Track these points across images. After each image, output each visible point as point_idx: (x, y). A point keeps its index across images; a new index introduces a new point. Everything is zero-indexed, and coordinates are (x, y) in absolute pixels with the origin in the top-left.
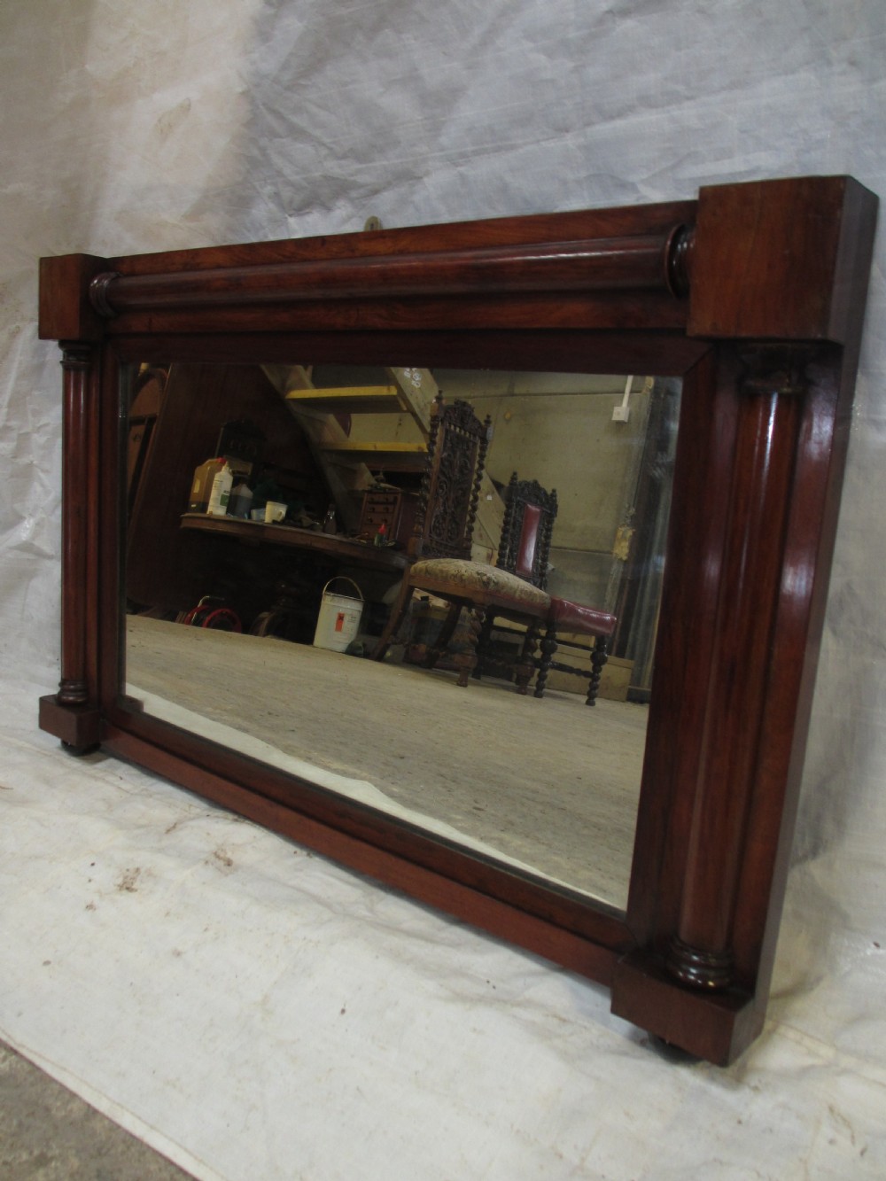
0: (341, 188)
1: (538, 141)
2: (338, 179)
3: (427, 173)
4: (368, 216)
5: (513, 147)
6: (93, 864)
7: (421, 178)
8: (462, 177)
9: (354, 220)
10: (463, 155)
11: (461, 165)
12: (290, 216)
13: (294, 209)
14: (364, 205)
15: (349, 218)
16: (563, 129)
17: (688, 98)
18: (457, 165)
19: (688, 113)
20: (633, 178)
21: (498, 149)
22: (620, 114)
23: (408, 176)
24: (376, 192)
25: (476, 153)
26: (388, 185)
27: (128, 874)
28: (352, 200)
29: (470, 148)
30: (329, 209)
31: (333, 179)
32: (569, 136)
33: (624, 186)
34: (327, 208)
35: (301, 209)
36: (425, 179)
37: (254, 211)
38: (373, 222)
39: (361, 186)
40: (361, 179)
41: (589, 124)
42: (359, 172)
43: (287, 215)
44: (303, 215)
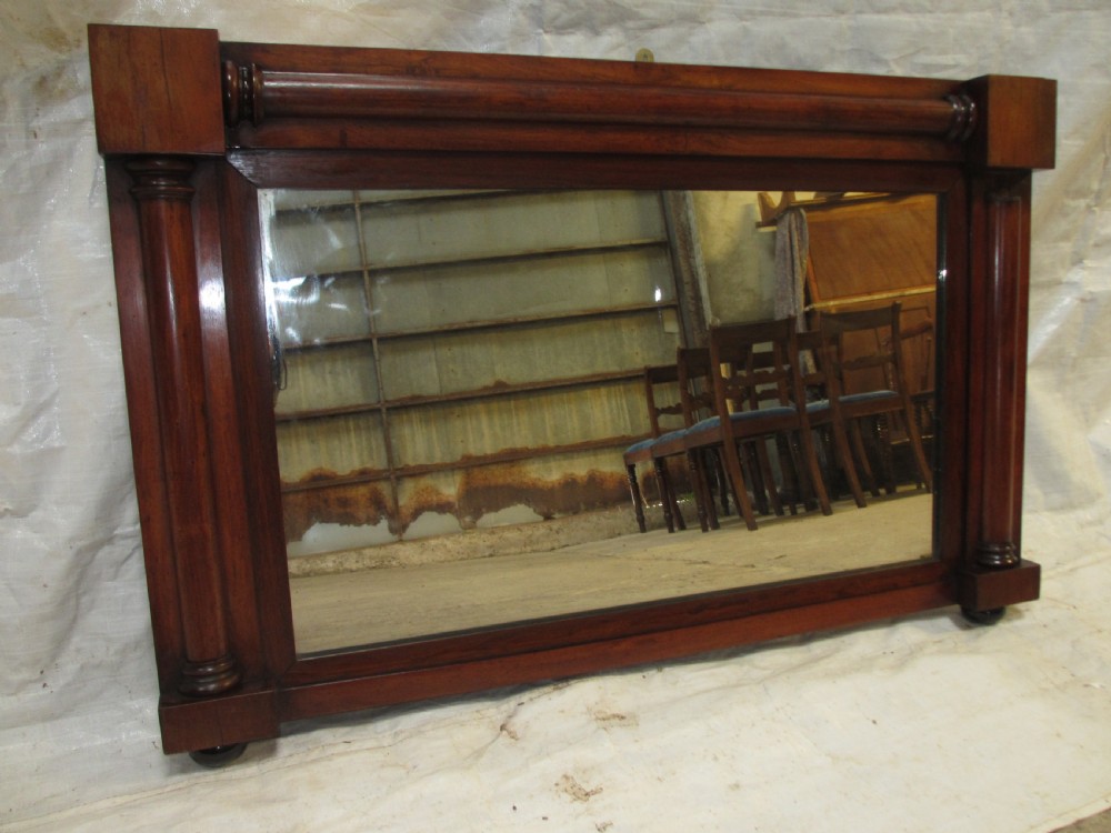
0: (621, 17)
1: (819, 16)
2: (623, 7)
3: (710, 20)
4: (638, 49)
5: (795, 16)
6: (514, 808)
7: (704, 23)
8: (746, 29)
9: (622, 49)
10: (751, 13)
11: (747, 20)
12: (546, 32)
13: (555, 27)
14: (637, 37)
15: (619, 46)
16: (840, 11)
17: (930, 12)
18: (742, 19)
19: (928, 21)
20: (887, 57)
21: (784, 15)
22: (886, 11)
23: (693, 19)
24: (653, 26)
25: (764, 13)
26: (671, 22)
27: (561, 787)
28: (626, 30)
29: (759, 8)
30: (597, 33)
31: (616, 4)
32: (844, 17)
33: (878, 61)
34: (595, 32)
35: (561, 29)
36: (708, 25)
37: (487, 19)
38: (646, 53)
39: (642, 19)
40: (644, 12)
41: (860, 12)
43: (541, 31)
44: (563, 34)
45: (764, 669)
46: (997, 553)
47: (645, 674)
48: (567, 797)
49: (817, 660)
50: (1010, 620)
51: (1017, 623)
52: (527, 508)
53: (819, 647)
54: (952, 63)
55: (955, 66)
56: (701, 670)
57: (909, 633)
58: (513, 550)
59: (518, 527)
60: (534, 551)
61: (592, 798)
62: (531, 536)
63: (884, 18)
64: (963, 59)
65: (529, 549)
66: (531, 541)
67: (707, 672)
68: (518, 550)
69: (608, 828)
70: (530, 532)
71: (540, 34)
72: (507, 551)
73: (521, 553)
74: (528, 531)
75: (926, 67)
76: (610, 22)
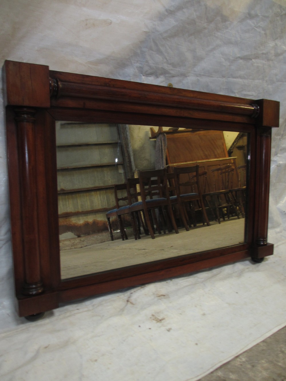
0: (165, 73)
1: (218, 77)
2: (166, 70)
3: (189, 76)
4: (169, 83)
5: (212, 77)
7: (187, 77)
8: (198, 80)
9: (164, 82)
10: (200, 75)
11: (199, 77)
12: (143, 75)
13: (146, 74)
14: (168, 79)
15: (163, 81)
16: (224, 77)
17: (247, 79)
18: (197, 76)
19: (246, 81)
21: (208, 76)
23: (184, 75)
24: (173, 77)
25: (203, 75)
26: (178, 76)
27: (152, 319)
28: (166, 77)
29: (202, 74)
31: (164, 69)
32: (224, 78)
33: (233, 92)
34: (157, 77)
36: (188, 78)
37: (126, 70)
38: (171, 85)
39: (170, 74)
40: (172, 72)
41: (229, 77)
42: (172, 70)
43: (142, 75)
44: (148, 76)
45: (202, 278)
46: (262, 241)
47: (167, 282)
48: (154, 322)
49: (216, 275)
50: (265, 261)
51: (267, 262)
52: (72, 233)
53: (215, 271)
54: (251, 94)
55: (252, 95)
56: (183, 280)
57: (239, 266)
58: (68, 248)
59: (69, 240)
60: (75, 248)
61: (163, 321)
62: (74, 243)
63: (235, 79)
64: (254, 93)
65: (73, 247)
66: (74, 245)
67: (185, 280)
68: (69, 248)
69: (171, 330)
70: (73, 242)
71: (141, 76)
72: (65, 249)
73: (70, 249)
74: (72, 241)
75: (245, 95)
76: (162, 74)
